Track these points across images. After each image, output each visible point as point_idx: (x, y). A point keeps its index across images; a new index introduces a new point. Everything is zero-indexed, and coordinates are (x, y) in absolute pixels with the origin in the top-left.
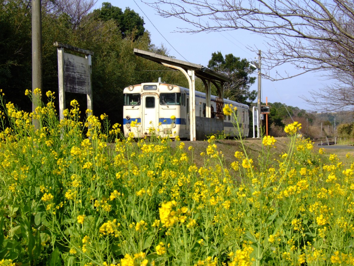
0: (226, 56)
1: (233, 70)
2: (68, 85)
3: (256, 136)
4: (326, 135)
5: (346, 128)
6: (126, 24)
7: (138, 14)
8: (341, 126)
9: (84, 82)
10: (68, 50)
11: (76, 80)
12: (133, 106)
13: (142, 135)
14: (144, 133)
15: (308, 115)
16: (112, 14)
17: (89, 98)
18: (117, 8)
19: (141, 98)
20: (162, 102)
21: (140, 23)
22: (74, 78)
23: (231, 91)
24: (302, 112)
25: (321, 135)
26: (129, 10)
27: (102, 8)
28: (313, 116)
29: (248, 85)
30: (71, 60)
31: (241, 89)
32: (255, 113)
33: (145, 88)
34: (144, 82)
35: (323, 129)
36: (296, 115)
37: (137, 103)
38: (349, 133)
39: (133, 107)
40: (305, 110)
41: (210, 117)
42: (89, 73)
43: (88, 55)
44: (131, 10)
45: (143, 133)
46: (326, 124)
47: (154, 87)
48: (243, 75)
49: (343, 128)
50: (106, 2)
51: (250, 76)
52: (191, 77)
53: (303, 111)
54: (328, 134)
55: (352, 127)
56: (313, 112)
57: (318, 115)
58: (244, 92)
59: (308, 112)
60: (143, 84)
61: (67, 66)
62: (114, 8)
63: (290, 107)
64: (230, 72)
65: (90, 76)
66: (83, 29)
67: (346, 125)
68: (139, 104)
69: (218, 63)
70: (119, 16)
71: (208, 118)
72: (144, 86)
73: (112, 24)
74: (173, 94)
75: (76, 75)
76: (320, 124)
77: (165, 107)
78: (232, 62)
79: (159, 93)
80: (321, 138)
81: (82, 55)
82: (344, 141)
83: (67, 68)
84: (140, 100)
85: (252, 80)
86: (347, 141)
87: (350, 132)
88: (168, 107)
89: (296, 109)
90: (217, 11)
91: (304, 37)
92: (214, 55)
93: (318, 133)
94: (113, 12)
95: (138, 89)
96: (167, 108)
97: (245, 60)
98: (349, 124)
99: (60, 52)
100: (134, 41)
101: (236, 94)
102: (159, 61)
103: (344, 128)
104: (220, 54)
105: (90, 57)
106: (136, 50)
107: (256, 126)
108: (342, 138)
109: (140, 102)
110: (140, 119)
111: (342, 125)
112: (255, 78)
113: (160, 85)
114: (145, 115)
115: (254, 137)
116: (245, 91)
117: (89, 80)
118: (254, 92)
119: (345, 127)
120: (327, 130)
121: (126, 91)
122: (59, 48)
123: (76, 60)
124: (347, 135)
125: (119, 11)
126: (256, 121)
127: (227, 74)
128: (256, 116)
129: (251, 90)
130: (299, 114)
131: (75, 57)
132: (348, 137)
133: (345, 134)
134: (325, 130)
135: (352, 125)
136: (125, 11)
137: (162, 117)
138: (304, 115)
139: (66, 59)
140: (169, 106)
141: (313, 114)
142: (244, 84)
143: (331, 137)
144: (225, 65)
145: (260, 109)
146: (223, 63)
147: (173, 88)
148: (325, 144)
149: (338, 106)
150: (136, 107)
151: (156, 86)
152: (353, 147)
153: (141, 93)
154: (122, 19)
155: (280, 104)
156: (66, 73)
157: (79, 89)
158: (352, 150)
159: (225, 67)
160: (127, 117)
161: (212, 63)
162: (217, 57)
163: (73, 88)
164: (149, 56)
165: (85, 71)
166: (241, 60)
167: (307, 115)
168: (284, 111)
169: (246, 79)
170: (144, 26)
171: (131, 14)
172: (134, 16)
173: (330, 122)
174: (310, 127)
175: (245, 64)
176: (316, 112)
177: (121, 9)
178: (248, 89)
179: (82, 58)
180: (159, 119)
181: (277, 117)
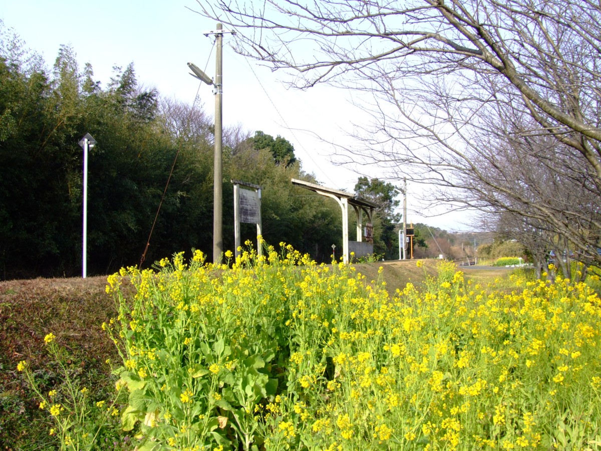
0: (372, 180)
1: (378, 193)
2: (242, 217)
3: (402, 257)
4: (467, 254)
6: (278, 151)
7: (288, 142)
8: (481, 246)
9: (255, 213)
10: (243, 186)
11: (249, 212)
15: (450, 235)
16: (264, 142)
17: (258, 227)
18: (269, 136)
21: (290, 149)
22: (247, 210)
23: (377, 214)
25: (462, 255)
26: (280, 137)
27: (255, 136)
28: (454, 237)
29: (392, 207)
30: (245, 195)
31: (386, 211)
32: (402, 236)
35: (464, 249)
36: (438, 235)
38: (488, 253)
41: (361, 241)
42: (259, 205)
43: (258, 189)
44: (282, 138)
46: (467, 244)
48: (387, 198)
50: (259, 130)
51: (394, 199)
52: (344, 205)
53: (445, 232)
54: (469, 254)
55: (491, 248)
58: (389, 215)
61: (242, 200)
62: (266, 135)
63: (431, 228)
64: (376, 196)
65: (259, 207)
66: (240, 158)
69: (364, 187)
70: (271, 143)
71: (359, 242)
73: (267, 153)
75: (249, 207)
76: (461, 244)
78: (377, 185)
80: (462, 258)
81: (253, 189)
83: (241, 202)
85: (397, 203)
89: (437, 230)
90: (380, 161)
91: (453, 186)
92: (360, 179)
93: (459, 253)
94: (265, 139)
97: (390, 184)
99: (235, 187)
100: (286, 167)
101: (381, 216)
102: (314, 189)
103: (484, 249)
104: (366, 179)
105: (260, 190)
106: (293, 180)
107: (402, 248)
108: (482, 259)
112: (399, 201)
115: (400, 259)
116: (390, 213)
117: (259, 212)
118: (398, 215)
119: (485, 247)
120: (467, 250)
122: (236, 184)
123: (248, 194)
124: (487, 256)
125: (271, 138)
126: (402, 243)
127: (373, 197)
128: (402, 239)
129: (395, 213)
130: (440, 235)
131: (247, 191)
133: (485, 255)
134: (466, 250)
135: (491, 246)
136: (277, 139)
138: (446, 236)
139: (241, 194)
142: (389, 207)
143: (471, 257)
144: (371, 189)
145: (405, 232)
146: (369, 186)
148: (466, 264)
152: (492, 267)
154: (274, 146)
155: (422, 224)
156: (241, 206)
157: (251, 220)
159: (371, 191)
161: (358, 187)
162: (362, 182)
163: (246, 219)
164: (305, 185)
165: (256, 204)
166: (385, 184)
168: (426, 232)
169: (391, 201)
170: (294, 152)
171: (283, 142)
172: (285, 144)
173: (471, 242)
174: (452, 247)
175: (390, 188)
176: (457, 232)
177: (273, 137)
178: (392, 211)
179: (253, 192)
181: (420, 238)
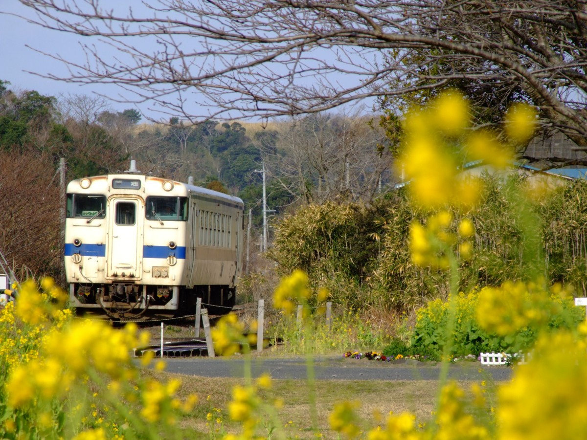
5: (338, 231)
8: (309, 216)
12: (89, 220)
13: (108, 278)
14: (111, 273)
15: (75, 134)
19: (108, 204)
20: (149, 215)
24: (28, 110)
28: (105, 145)
33: (115, 184)
34: (114, 172)
37: (97, 213)
38: (358, 271)
39: (88, 222)
40: (48, 100)
45: (109, 275)
47: (133, 184)
49: (320, 233)
55: (381, 230)
56: (107, 116)
57: (144, 134)
59: (75, 114)
60: (111, 177)
67: (342, 214)
68: (102, 216)
72: (114, 180)
74: (173, 200)
77: (155, 224)
79: (145, 196)
82: (324, 330)
84: (104, 208)
86: (344, 327)
87: (364, 261)
88: (162, 224)
95: (98, 186)
96: (160, 226)
98: (363, 206)
103: (327, 234)
109: (104, 212)
110: (105, 245)
111: (315, 209)
113: (147, 180)
114: (114, 239)
119: (335, 222)
121: (75, 187)
124: (347, 286)
132: (352, 297)
133: (330, 279)
135: (382, 212)
137: (150, 244)
138: (43, 137)
140: (164, 222)
141: (112, 130)
147: (172, 188)
149: (257, 46)
150: (96, 222)
151: (139, 181)
152: (380, 366)
153: (108, 194)
158: (370, 390)
160: (77, 242)
167: (63, 134)
180: (144, 247)
